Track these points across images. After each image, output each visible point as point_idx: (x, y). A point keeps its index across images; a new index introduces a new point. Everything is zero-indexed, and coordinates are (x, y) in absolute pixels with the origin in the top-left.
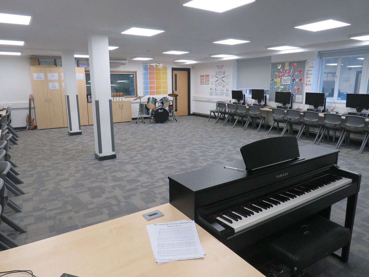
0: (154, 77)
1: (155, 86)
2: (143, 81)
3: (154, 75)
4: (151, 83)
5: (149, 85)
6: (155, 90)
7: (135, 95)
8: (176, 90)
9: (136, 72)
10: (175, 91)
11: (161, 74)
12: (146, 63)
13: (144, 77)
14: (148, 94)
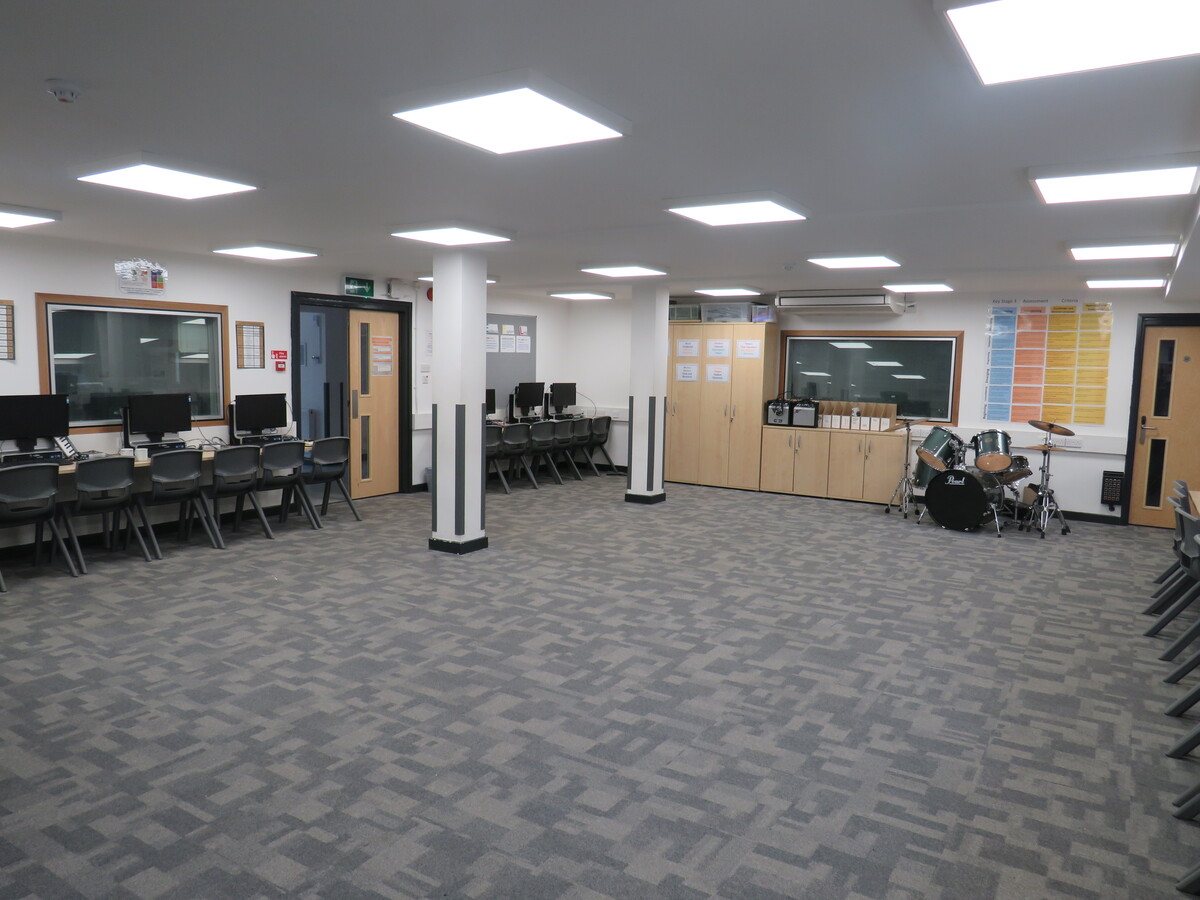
0: (1041, 352)
1: (1040, 388)
2: (989, 367)
3: (1043, 346)
4: (1021, 376)
5: (1013, 385)
6: (1041, 405)
7: (947, 417)
8: (1161, 408)
9: (962, 334)
10: (1157, 413)
11: (1074, 340)
12: (1009, 302)
13: (994, 353)
14: (1006, 419)
